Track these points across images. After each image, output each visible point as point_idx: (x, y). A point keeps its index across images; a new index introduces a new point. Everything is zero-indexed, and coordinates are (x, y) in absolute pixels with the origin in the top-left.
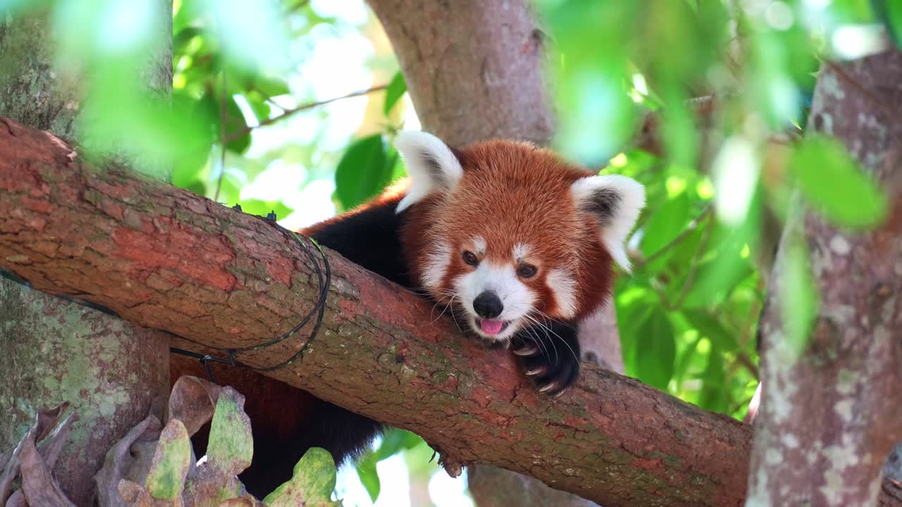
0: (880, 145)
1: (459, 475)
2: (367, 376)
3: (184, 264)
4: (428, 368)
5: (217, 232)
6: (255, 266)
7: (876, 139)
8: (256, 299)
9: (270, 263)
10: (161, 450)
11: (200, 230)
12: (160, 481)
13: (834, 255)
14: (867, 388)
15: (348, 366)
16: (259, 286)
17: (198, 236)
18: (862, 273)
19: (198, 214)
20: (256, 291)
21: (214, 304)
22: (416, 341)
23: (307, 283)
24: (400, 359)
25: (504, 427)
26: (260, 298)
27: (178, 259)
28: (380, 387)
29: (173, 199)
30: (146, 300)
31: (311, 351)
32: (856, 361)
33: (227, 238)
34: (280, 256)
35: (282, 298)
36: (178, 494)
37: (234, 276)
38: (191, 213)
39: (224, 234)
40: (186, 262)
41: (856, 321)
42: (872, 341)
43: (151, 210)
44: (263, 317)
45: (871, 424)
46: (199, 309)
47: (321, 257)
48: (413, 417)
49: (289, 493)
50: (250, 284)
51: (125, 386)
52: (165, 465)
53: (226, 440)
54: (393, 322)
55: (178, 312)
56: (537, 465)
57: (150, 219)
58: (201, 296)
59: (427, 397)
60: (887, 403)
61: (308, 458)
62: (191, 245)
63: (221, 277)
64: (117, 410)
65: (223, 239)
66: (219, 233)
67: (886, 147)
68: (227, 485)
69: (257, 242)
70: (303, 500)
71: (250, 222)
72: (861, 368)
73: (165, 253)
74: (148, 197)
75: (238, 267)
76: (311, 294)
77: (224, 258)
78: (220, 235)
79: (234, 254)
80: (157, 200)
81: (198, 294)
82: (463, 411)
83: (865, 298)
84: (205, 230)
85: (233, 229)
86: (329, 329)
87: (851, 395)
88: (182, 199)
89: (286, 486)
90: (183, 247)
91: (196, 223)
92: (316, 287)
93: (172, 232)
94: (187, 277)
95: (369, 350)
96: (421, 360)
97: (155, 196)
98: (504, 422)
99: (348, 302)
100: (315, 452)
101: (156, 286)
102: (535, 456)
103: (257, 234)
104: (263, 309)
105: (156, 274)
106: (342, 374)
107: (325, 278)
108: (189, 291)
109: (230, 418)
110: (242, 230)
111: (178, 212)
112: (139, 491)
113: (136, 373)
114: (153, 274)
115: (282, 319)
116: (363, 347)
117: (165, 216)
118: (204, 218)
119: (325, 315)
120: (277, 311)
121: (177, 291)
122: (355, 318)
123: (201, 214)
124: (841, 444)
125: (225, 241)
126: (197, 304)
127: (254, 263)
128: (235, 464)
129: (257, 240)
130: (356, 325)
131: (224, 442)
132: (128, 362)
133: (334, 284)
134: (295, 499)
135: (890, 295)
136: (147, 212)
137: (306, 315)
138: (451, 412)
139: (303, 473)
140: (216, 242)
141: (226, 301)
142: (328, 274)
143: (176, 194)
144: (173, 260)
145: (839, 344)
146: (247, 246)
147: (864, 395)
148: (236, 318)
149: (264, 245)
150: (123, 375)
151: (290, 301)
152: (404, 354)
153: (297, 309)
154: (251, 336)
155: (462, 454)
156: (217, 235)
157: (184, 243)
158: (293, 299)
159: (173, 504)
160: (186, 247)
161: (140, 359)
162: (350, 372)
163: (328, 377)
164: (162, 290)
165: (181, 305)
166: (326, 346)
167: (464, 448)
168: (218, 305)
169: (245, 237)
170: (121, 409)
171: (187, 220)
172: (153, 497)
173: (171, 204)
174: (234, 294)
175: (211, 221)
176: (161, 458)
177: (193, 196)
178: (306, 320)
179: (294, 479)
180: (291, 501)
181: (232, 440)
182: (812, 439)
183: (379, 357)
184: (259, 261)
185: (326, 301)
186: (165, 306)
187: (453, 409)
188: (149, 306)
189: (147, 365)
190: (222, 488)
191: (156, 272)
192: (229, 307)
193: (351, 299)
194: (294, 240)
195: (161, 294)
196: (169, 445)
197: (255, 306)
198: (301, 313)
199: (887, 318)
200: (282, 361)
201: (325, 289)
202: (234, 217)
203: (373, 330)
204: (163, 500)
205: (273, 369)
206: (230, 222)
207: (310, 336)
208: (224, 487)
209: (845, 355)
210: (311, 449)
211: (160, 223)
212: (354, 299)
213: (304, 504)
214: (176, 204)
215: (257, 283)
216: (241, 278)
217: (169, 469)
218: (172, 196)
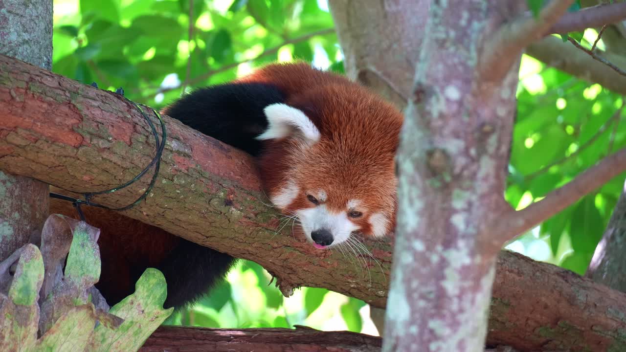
0: (482, 15)
1: (291, 295)
2: (202, 215)
3: (38, 125)
4: (253, 210)
5: (66, 101)
6: (99, 128)
7: (479, 10)
8: (101, 154)
9: (112, 126)
10: (21, 268)
11: (52, 99)
12: (20, 291)
13: (448, 100)
14: (477, 204)
15: (185, 208)
16: (102, 144)
17: (50, 104)
18: (470, 115)
19: (49, 87)
20: (100, 148)
21: (65, 157)
22: (242, 189)
23: (144, 142)
24: (228, 203)
25: (322, 258)
26: (105, 153)
27: (32, 121)
28: (214, 225)
29: (29, 76)
30: (8, 153)
31: (152, 195)
32: (467, 183)
33: (74, 106)
34: (121, 121)
35: (123, 153)
36: (34, 301)
37: (81, 136)
38: (44, 86)
39: (71, 102)
40: (39, 124)
41: (466, 152)
42: (479, 167)
43: (9, 83)
44: (108, 167)
45: (479, 233)
46: (54, 161)
47: (159, 123)
48: (246, 248)
49: (132, 303)
50: (95, 141)
51: (9, 222)
52: (24, 280)
53: (80, 262)
54: (222, 174)
55: (37, 163)
56: (354, 288)
57: (8, 90)
58: (54, 150)
59: (255, 233)
60: (492, 216)
61: (145, 276)
62: (43, 111)
63: (70, 136)
64: (3, 240)
65: (72, 106)
66: (68, 102)
67: (487, 16)
68: (80, 296)
69: (102, 110)
70: (143, 309)
71: (97, 95)
72: (471, 189)
73: (21, 117)
74: (6, 73)
75: (85, 129)
76: (148, 150)
77: (71, 121)
78: (69, 104)
79: (81, 119)
80: (15, 76)
81: (51, 149)
82: (286, 244)
83: (472, 133)
84: (56, 100)
85: (81, 99)
86: (165, 178)
87: (465, 210)
88: (37, 75)
89: (130, 298)
90: (36, 112)
91: (49, 94)
92: (153, 146)
93: (26, 101)
94: (41, 136)
95: (202, 195)
96: (246, 204)
97: (13, 73)
98: (321, 253)
99: (182, 158)
100: (151, 272)
101: (15, 142)
102: (351, 281)
103: (103, 104)
104: (108, 162)
105: (14, 133)
106: (181, 213)
107: (161, 139)
108: (44, 147)
109: (83, 246)
110: (89, 100)
111: (33, 85)
112: (4, 299)
113: (19, 212)
114: (12, 132)
115: (125, 169)
116: (196, 193)
117: (22, 88)
118: (55, 90)
119: (161, 167)
120: (119, 163)
121: (33, 146)
122: (188, 170)
123: (53, 87)
124: (457, 248)
125: (73, 108)
126: (51, 157)
127: (98, 126)
128: (86, 280)
129: (102, 108)
130: (188, 175)
131: (78, 263)
132: (12, 204)
133: (168, 144)
134: (136, 308)
135: (493, 131)
136: (5, 84)
137: (145, 167)
138: (276, 245)
139: (142, 287)
140: (65, 109)
141: (76, 155)
142: (164, 136)
143: (32, 72)
144: (28, 122)
145: (452, 169)
146: (93, 112)
147: (474, 210)
148: (85, 168)
149: (108, 112)
150: (8, 214)
151: (130, 156)
152: (231, 199)
153: (137, 162)
154: (101, 183)
155: (291, 278)
156: (66, 104)
157: (38, 109)
158: (132, 155)
159: (31, 309)
160: (39, 112)
161: (21, 201)
162: (188, 212)
163: (170, 215)
164: (20, 145)
165: (38, 158)
166: (164, 191)
167: (292, 273)
168: (68, 158)
169: (91, 106)
170: (6, 239)
171: (40, 91)
172: (15, 304)
173: (26, 79)
174: (81, 150)
175: (62, 93)
176: (21, 274)
177: (49, 74)
178: (145, 171)
179: (136, 293)
180: (133, 310)
181: (84, 262)
182: (435, 244)
183: (210, 201)
184: (103, 124)
185: (162, 157)
186: (26, 158)
187: (277, 242)
188: (13, 158)
189: (28, 206)
190: (76, 298)
191: (14, 131)
192: (79, 159)
193: (184, 156)
194: (136, 109)
195: (21, 148)
196: (27, 264)
197: (101, 159)
198: (141, 165)
199: (491, 149)
200: (129, 203)
201: (160, 147)
202: (83, 90)
203: (204, 180)
204: (22, 306)
205: (124, 209)
206: (78, 94)
207: (150, 183)
208: (77, 298)
209: (457, 178)
210: (147, 269)
211: (16, 93)
212: (185, 155)
213: (143, 311)
214: (31, 79)
215: (101, 142)
216: (88, 137)
217: (27, 282)
218: (28, 73)
